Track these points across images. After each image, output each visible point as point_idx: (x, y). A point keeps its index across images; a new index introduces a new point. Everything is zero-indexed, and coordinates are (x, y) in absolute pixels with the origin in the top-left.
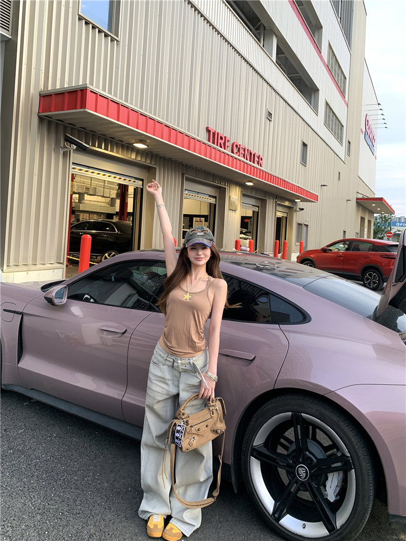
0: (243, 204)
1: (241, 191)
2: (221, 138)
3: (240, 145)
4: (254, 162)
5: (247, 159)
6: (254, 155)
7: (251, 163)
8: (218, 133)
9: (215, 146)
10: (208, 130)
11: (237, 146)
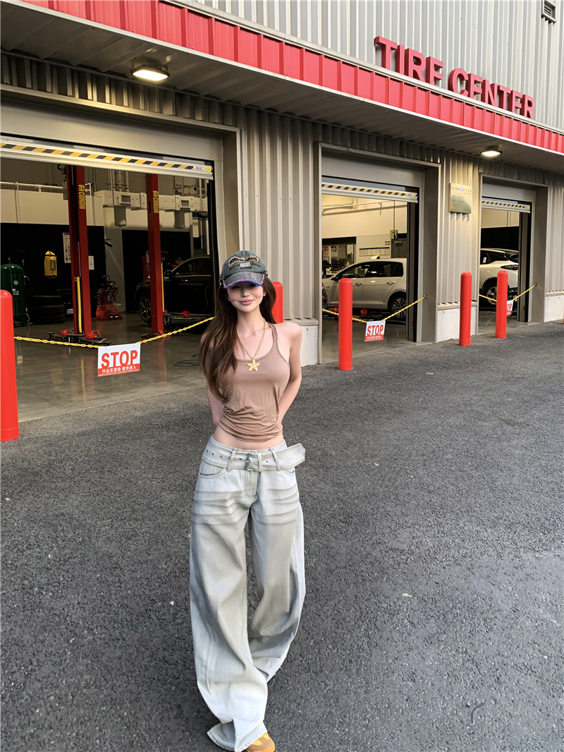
0: (486, 200)
1: (480, 174)
2: (418, 61)
3: (469, 75)
4: (510, 109)
5: (490, 103)
6: (510, 96)
7: (504, 111)
8: (407, 51)
9: (401, 76)
10: (380, 46)
11: (461, 77)
